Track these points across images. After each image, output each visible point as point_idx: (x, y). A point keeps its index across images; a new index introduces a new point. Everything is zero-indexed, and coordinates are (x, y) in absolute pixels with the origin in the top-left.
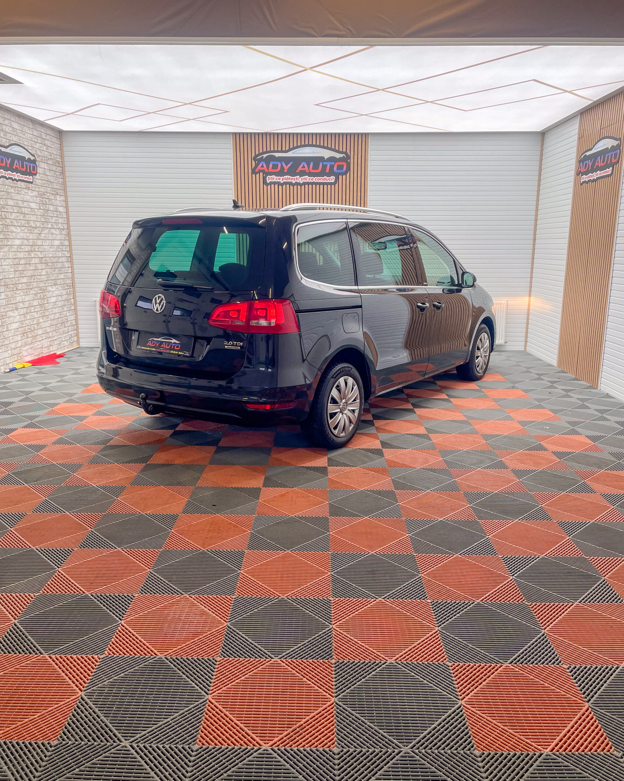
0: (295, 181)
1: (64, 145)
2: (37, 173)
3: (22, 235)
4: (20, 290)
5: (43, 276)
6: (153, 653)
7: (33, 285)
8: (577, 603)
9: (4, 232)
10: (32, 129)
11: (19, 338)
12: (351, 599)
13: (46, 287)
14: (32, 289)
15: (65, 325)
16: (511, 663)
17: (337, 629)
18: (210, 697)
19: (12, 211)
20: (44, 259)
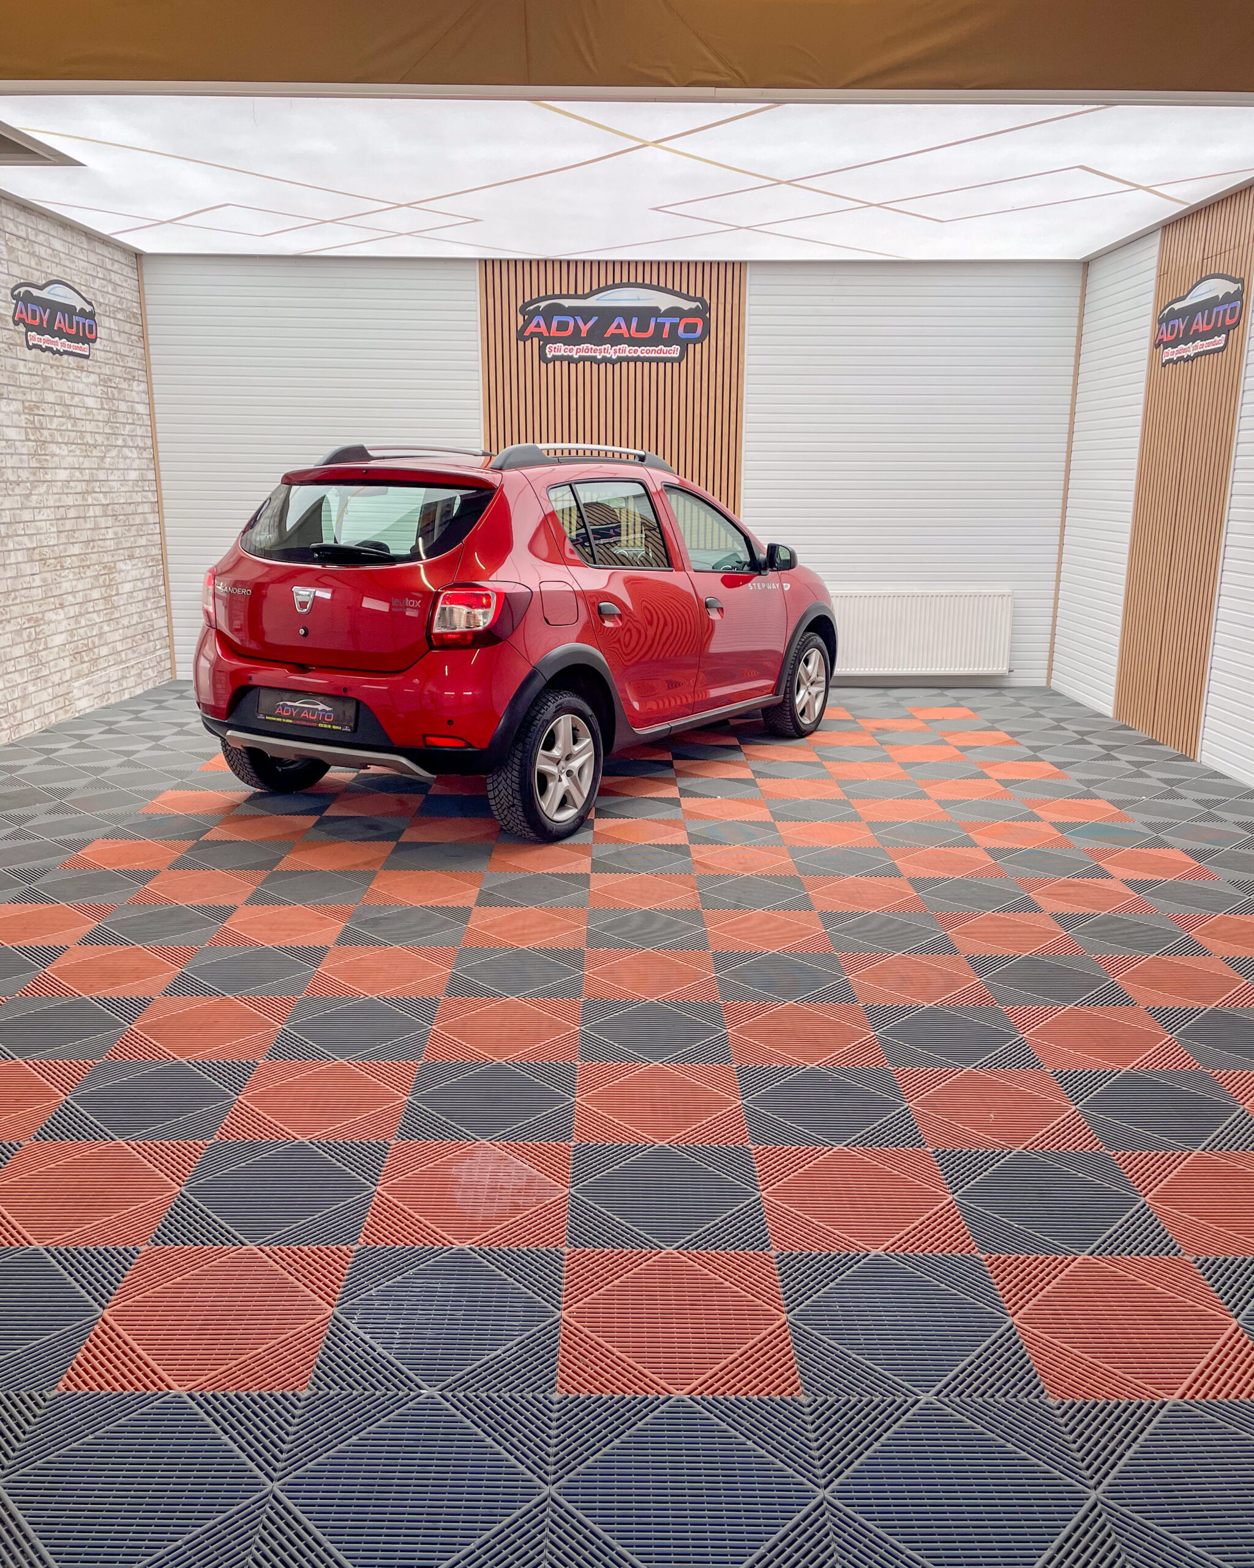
0: (603, 354)
1: (145, 281)
2: (96, 337)
3: (70, 461)
4: (68, 568)
5: (108, 542)
6: (446, 1242)
7: (91, 558)
8: (1198, 1151)
9: (39, 455)
10: (87, 250)
11: (66, 663)
12: (786, 1147)
13: (115, 562)
14: (88, 567)
15: (149, 637)
16: (1091, 1254)
17: (770, 1198)
18: (564, 1314)
19: (52, 414)
20: (110, 507)
